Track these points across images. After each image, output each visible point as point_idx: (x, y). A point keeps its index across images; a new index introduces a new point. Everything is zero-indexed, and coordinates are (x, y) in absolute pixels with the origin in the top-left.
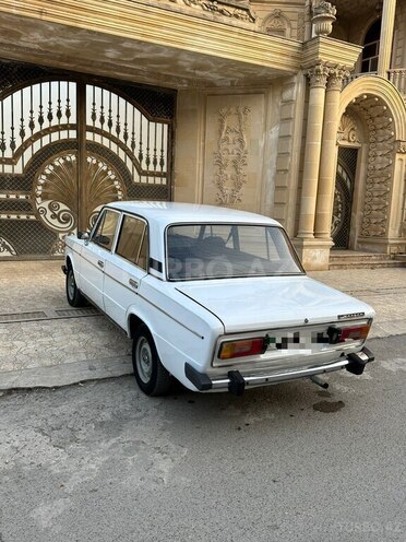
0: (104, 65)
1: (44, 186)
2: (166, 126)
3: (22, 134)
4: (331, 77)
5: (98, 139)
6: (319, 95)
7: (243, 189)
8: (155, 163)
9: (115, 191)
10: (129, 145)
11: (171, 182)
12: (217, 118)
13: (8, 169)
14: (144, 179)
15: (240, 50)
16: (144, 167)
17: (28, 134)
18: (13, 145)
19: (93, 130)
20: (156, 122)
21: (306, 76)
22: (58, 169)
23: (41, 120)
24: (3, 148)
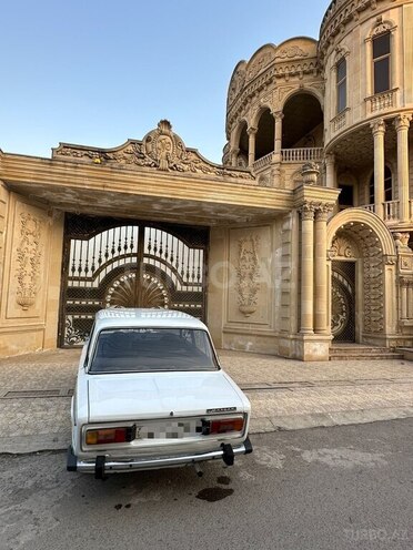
0: (155, 215)
1: (113, 295)
2: (202, 251)
3: (100, 261)
4: (317, 212)
5: (152, 262)
6: (309, 225)
7: (257, 295)
8: (193, 276)
9: (163, 297)
10: (174, 265)
11: (205, 290)
12: (237, 243)
13: (89, 284)
14: (184, 288)
15: (245, 199)
16: (185, 280)
17: (104, 261)
18: (93, 269)
19: (149, 256)
20: (194, 248)
21: (298, 212)
22: (122, 283)
23: (113, 252)
24: (86, 270)
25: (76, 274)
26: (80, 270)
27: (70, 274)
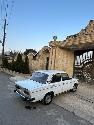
1: (85, 70)
3: (82, 61)
13: (79, 67)
18: (80, 63)
22: (88, 67)
23: (85, 59)
24: (79, 63)
25: (77, 64)
26: (77, 63)
27: (75, 64)
